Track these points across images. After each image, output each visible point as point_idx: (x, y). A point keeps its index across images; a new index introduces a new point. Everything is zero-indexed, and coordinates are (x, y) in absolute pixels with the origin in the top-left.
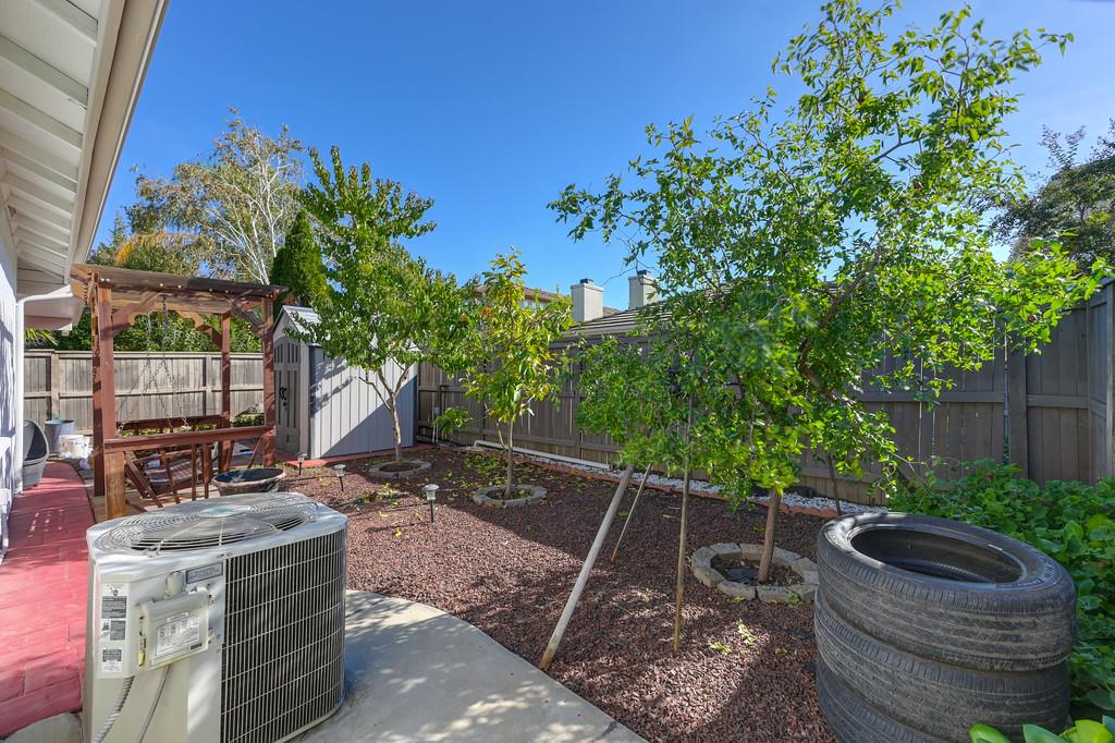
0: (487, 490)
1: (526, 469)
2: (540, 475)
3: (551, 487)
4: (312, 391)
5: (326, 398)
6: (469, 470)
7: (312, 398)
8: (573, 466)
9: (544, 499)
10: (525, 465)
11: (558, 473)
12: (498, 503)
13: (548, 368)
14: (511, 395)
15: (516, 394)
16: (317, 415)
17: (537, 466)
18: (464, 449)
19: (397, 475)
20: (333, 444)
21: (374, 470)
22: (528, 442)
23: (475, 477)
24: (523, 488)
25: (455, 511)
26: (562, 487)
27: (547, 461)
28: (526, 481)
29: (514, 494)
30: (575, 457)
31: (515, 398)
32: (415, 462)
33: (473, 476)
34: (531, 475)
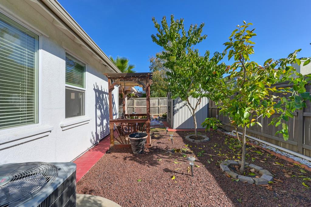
0: (231, 162)
1: (259, 152)
2: (268, 159)
3: (276, 174)
4: (174, 108)
5: (178, 110)
6: (225, 145)
7: (173, 110)
8: (296, 159)
9: (270, 184)
10: (258, 149)
11: (282, 161)
12: (234, 175)
13: (275, 97)
14: (242, 114)
15: (246, 114)
16: (175, 115)
17: (266, 152)
18: (226, 133)
19: (194, 141)
20: (180, 125)
21: (187, 137)
22: (261, 136)
23: (227, 150)
24: (254, 168)
25: (207, 172)
26: (287, 176)
27: (274, 150)
28: (257, 163)
29: (247, 172)
30: (298, 152)
31: (245, 116)
32: (203, 136)
33: (226, 150)
34: (262, 157)
